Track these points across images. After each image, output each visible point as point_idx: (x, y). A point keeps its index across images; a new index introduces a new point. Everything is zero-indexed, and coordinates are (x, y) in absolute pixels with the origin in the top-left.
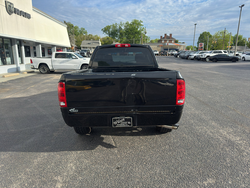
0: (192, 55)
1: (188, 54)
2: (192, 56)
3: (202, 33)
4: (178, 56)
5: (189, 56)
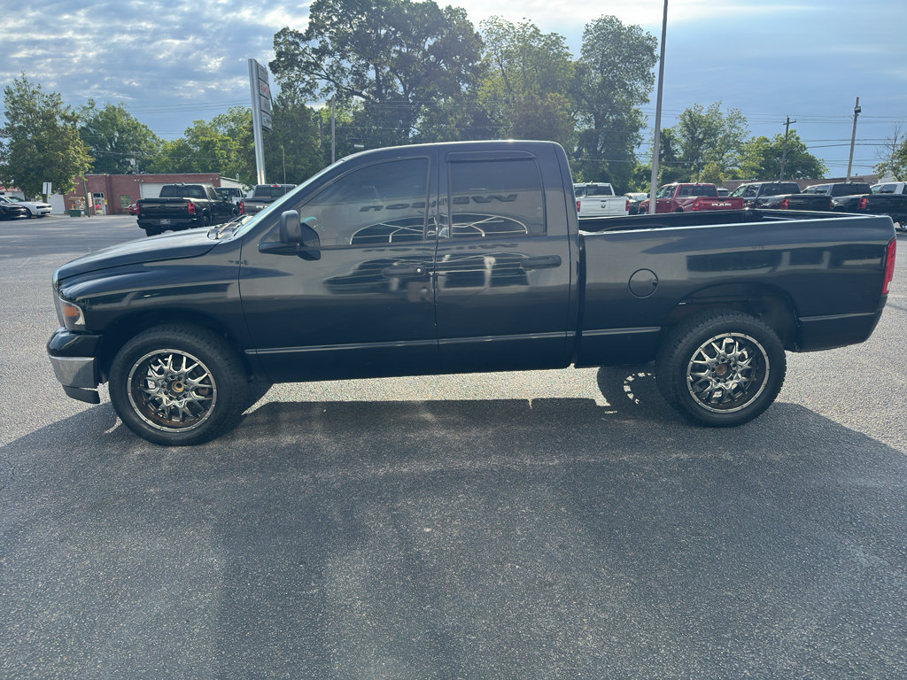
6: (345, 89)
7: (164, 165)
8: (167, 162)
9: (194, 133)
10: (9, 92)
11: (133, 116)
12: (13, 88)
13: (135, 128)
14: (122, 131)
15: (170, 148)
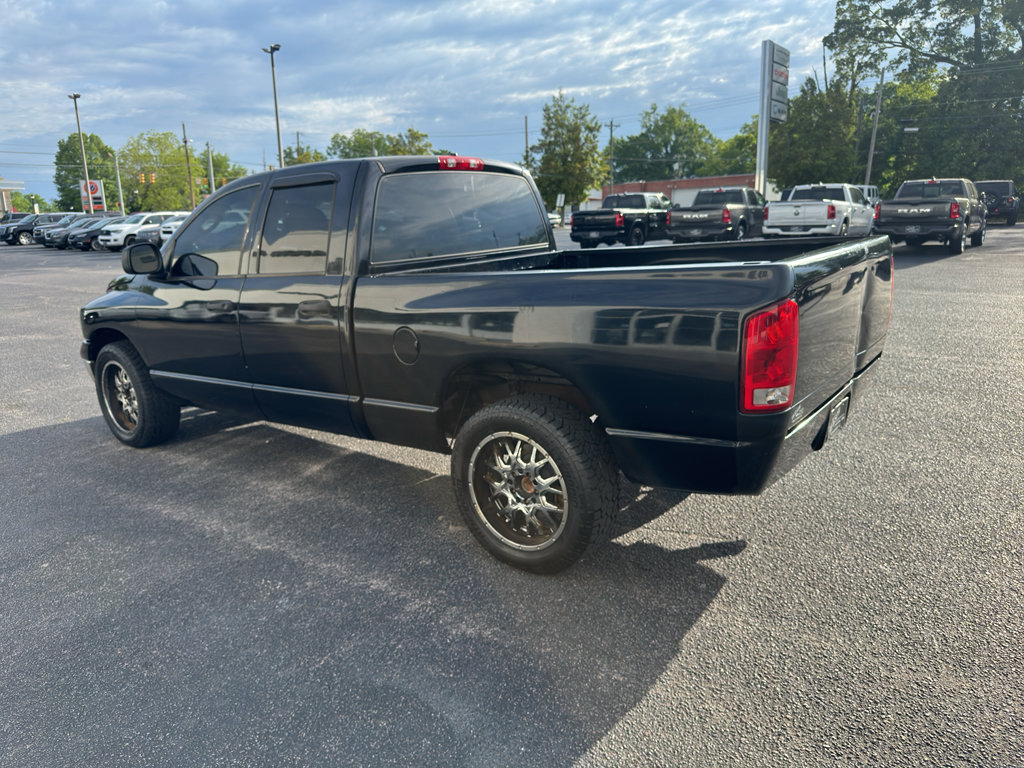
0: (115, 232)
1: (80, 226)
2: (114, 236)
3: (66, 140)
4: (24, 240)
5: (96, 237)
6: (925, 55)
7: (714, 167)
8: (718, 163)
9: (750, 129)
10: (546, 110)
11: (692, 117)
12: (551, 103)
13: (691, 130)
14: (679, 134)
15: (723, 147)
